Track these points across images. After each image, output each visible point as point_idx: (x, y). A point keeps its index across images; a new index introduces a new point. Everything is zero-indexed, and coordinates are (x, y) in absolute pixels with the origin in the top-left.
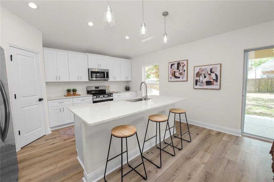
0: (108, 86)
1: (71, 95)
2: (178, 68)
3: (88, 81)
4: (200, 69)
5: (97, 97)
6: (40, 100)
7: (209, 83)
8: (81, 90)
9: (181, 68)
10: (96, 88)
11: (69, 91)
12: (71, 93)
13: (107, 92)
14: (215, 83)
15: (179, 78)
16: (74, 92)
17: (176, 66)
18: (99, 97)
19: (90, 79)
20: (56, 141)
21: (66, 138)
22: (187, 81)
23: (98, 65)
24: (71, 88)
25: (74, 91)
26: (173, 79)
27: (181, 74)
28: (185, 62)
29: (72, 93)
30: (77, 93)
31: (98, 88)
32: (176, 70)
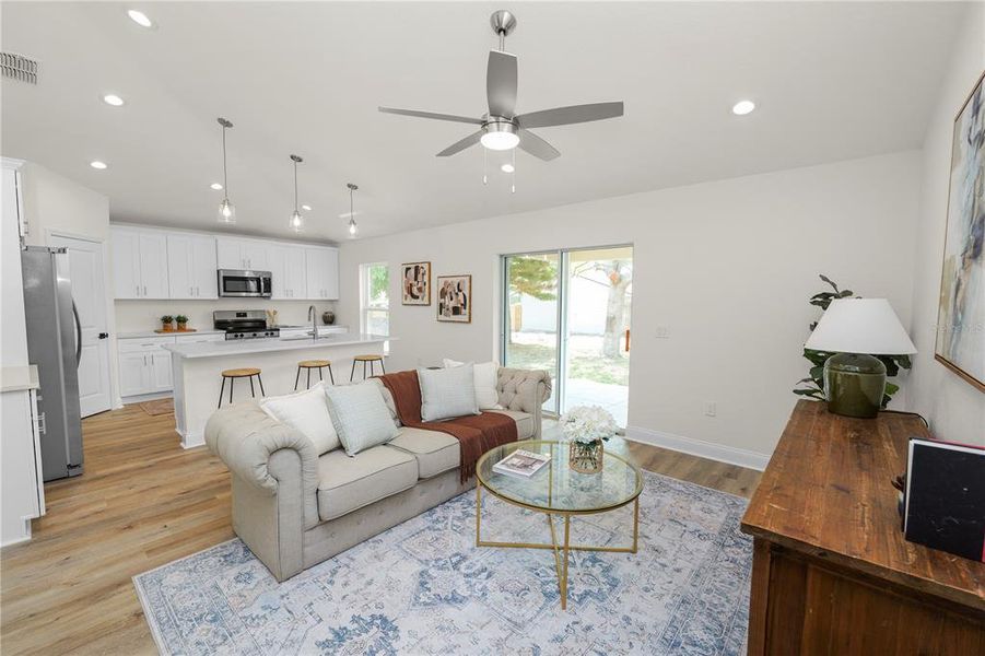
0: (272, 312)
1: (172, 331)
2: (416, 279)
3: (217, 297)
4: (445, 283)
5: (236, 336)
6: (102, 336)
7: (456, 311)
8: (200, 320)
9: (420, 276)
10: (239, 315)
11: (167, 320)
12: (173, 324)
13: (268, 325)
14: (463, 311)
15: (418, 297)
16: (181, 324)
17: (413, 271)
18: (242, 336)
19: (222, 294)
20: (135, 416)
21: (156, 412)
22: (430, 304)
23: (244, 261)
24: (174, 312)
25: (182, 320)
26: (410, 300)
27: (420, 290)
28: (426, 266)
29: (175, 324)
30: (189, 325)
31: (245, 315)
32: (412, 281)
